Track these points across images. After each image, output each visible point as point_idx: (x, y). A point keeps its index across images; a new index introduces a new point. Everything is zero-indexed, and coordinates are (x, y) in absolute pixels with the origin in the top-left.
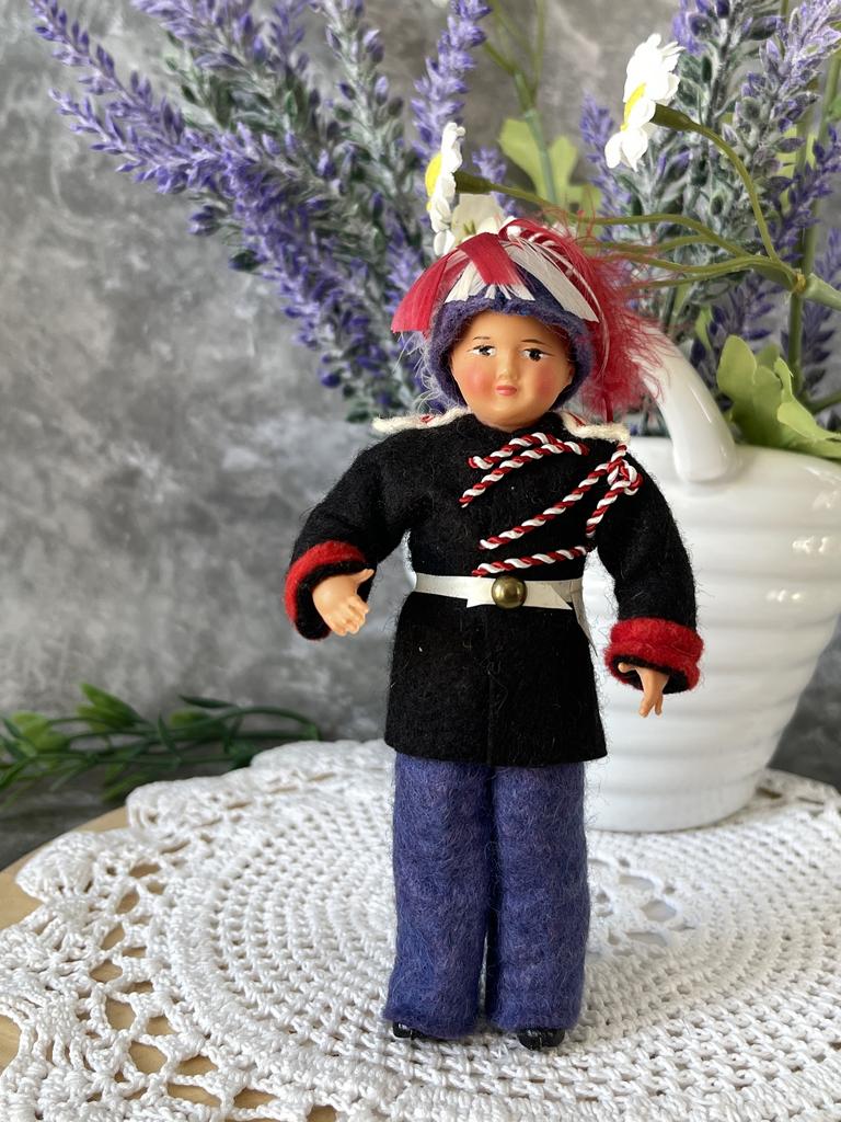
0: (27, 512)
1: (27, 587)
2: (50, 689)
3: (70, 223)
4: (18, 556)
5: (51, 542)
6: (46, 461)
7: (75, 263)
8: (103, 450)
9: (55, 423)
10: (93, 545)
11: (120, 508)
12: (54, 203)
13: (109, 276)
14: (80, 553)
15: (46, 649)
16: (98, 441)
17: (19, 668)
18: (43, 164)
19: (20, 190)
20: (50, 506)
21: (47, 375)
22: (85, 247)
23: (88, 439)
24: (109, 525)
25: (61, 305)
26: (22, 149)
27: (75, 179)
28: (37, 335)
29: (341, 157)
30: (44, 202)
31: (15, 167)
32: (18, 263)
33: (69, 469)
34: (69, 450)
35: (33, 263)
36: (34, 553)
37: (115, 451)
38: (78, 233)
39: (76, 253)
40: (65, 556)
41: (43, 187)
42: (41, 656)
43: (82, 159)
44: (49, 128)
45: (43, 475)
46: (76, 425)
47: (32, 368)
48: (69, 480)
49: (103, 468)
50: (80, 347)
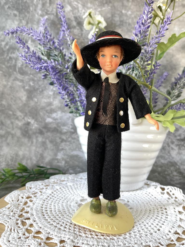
0: (9, 130)
1: (8, 144)
2: (11, 164)
3: (19, 76)
4: (7, 138)
5: (13, 136)
6: (13, 121)
7: (20, 84)
8: (24, 118)
9: (15, 113)
10: (21, 136)
11: (26, 129)
12: (17, 73)
13: (26, 86)
14: (18, 138)
15: (11, 156)
16: (23, 117)
17: (6, 160)
18: (15, 66)
19: (11, 70)
20: (13, 129)
21: (14, 104)
22: (22, 81)
23: (21, 116)
24: (24, 133)
25: (17, 91)
26: (12, 63)
27: (21, 69)
28: (12, 97)
29: (70, 65)
30: (15, 73)
31: (10, 66)
32: (10, 84)
33: (17, 122)
34: (17, 118)
35: (12, 84)
36: (10, 138)
37: (26, 119)
38: (21, 78)
39: (20, 82)
40: (16, 138)
41: (15, 70)
42: (10, 158)
43: (22, 65)
44: (16, 59)
45: (12, 123)
46: (19, 114)
47: (11, 103)
48: (17, 124)
49: (23, 122)
50: (20, 99)
